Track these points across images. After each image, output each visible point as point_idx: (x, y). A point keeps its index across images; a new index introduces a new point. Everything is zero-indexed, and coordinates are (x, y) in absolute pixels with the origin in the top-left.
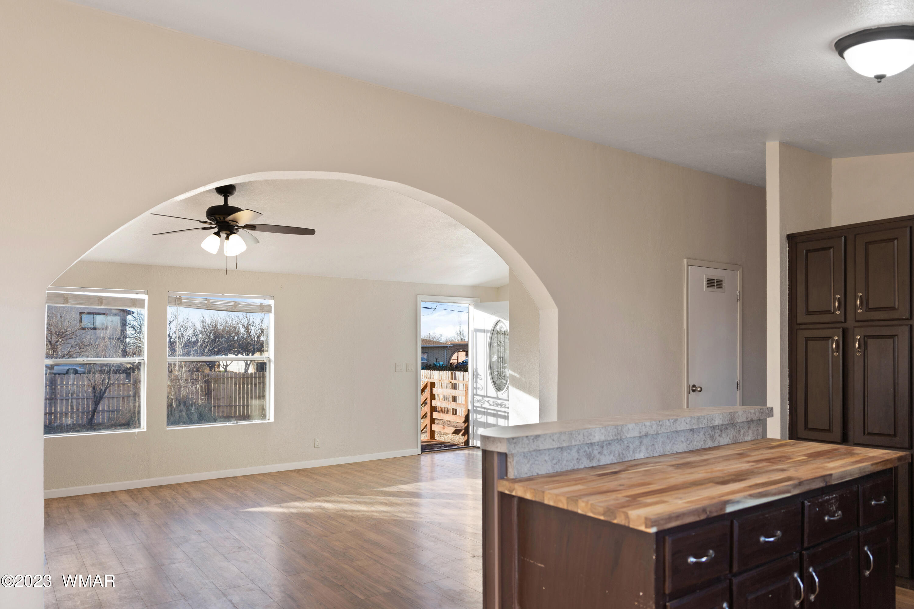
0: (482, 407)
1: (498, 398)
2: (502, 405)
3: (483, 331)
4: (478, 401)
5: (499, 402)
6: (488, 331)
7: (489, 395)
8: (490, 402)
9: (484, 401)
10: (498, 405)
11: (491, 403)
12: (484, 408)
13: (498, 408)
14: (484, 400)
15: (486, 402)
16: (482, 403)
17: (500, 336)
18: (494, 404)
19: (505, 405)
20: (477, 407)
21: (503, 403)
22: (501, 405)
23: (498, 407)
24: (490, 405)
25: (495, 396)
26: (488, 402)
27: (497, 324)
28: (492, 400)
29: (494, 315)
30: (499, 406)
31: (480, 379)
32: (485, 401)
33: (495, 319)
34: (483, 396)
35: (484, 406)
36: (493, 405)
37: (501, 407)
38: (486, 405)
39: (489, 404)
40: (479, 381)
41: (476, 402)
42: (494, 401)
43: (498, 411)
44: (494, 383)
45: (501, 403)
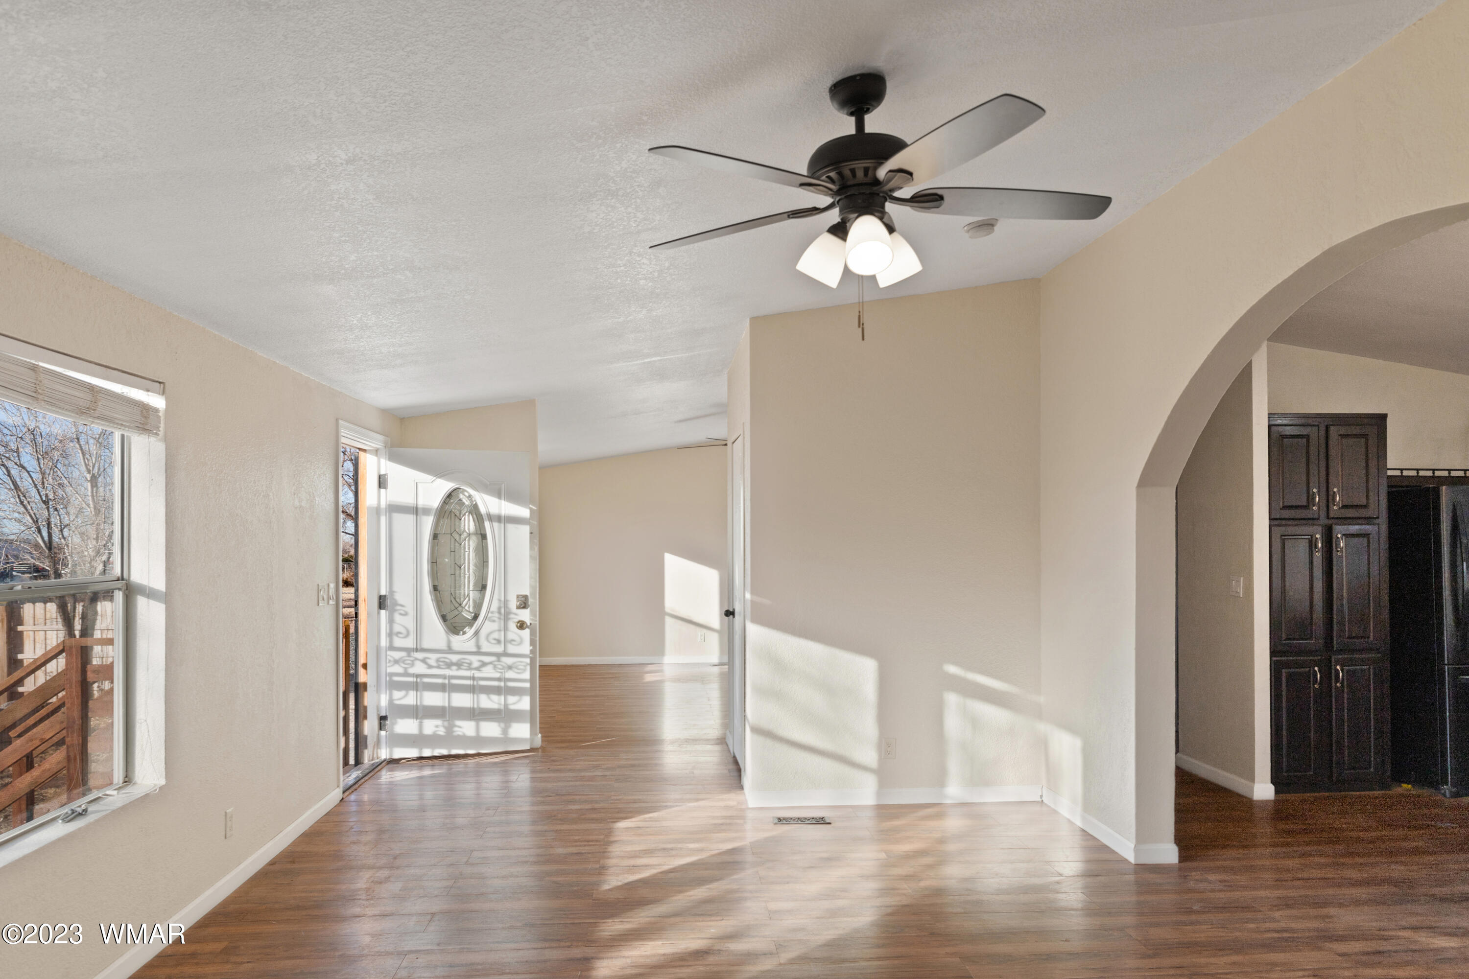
0: (406, 674)
1: (450, 650)
2: (462, 665)
3: (415, 511)
4: (396, 662)
5: (454, 658)
6: (426, 511)
7: (426, 645)
8: (429, 661)
9: (413, 661)
10: (449, 665)
11: (432, 662)
12: (413, 675)
13: (453, 672)
14: (412, 659)
15: (418, 663)
16: (408, 664)
17: (457, 520)
18: (441, 664)
19: (470, 664)
20: (391, 675)
21: (464, 659)
22: (459, 665)
23: (451, 670)
24: (430, 667)
25: (443, 645)
26: (424, 661)
27: (449, 496)
28: (433, 658)
29: (440, 477)
30: (454, 668)
31: (401, 614)
32: (416, 659)
33: (444, 486)
34: (408, 651)
35: (411, 671)
36: (438, 667)
37: (457, 670)
38: (419, 668)
39: (425, 666)
40: (397, 617)
41: (392, 663)
42: (440, 658)
43: (451, 677)
44: (444, 618)
45: (459, 660)
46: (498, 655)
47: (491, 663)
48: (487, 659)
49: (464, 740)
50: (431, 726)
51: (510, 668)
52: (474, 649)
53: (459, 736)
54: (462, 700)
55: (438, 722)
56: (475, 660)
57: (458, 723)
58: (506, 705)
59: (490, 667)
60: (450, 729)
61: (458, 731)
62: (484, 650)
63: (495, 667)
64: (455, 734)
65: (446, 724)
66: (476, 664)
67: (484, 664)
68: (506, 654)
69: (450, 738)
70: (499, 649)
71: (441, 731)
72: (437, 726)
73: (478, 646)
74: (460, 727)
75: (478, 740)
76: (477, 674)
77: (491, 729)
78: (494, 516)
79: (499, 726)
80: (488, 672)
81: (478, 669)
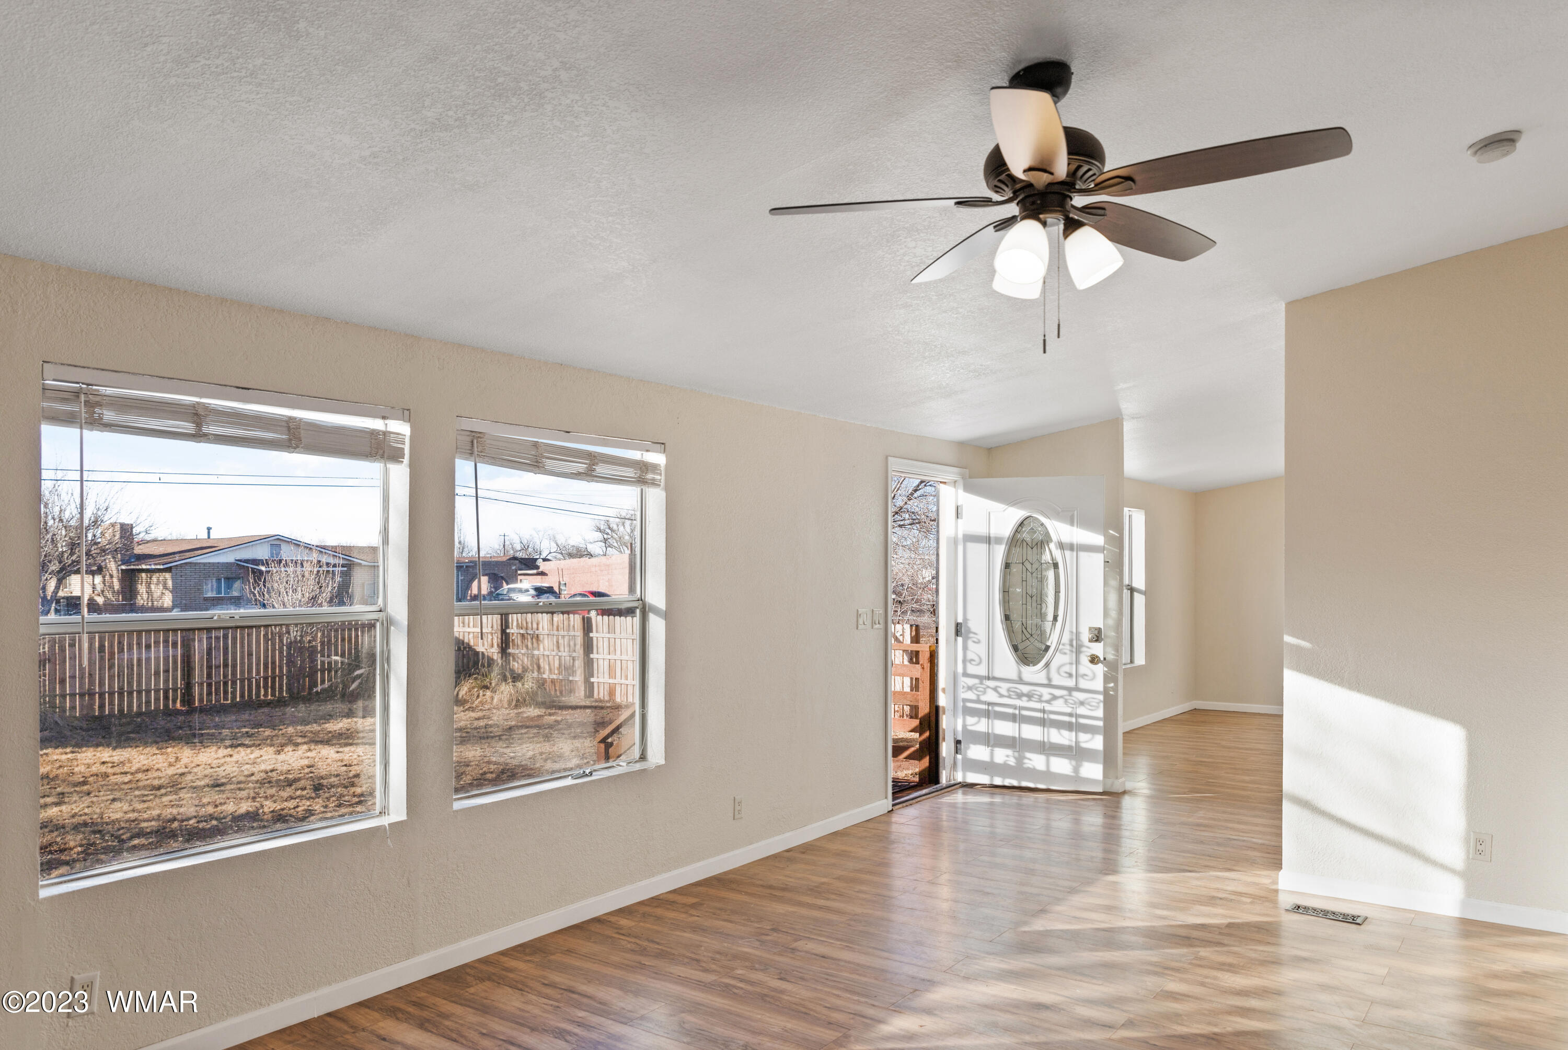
0: (978, 701)
1: (1021, 681)
2: (1032, 697)
3: (988, 540)
4: (970, 688)
5: (1025, 689)
6: (998, 540)
7: (997, 674)
8: (999, 690)
9: (985, 689)
10: (1020, 696)
11: (1004, 692)
12: (985, 703)
13: (1024, 703)
14: (984, 686)
15: (989, 690)
16: (981, 691)
17: (1030, 550)
18: (1012, 693)
19: (1041, 696)
20: (965, 700)
21: (1035, 690)
22: (1029, 696)
23: (1022, 700)
24: (1001, 696)
25: (1014, 675)
26: (995, 689)
27: (1022, 524)
28: (1004, 687)
29: (1012, 506)
30: (1025, 699)
31: (974, 642)
32: (988, 687)
33: (1016, 514)
34: (980, 678)
35: (983, 698)
36: (1009, 697)
37: (1028, 701)
38: (991, 697)
39: (996, 694)
40: (970, 644)
41: (965, 689)
42: (1010, 688)
43: (1021, 708)
44: (1015, 648)
45: (1030, 692)
46: (1070, 689)
47: (1061, 697)
48: (1058, 692)
49: (1033, 773)
50: (1002, 755)
51: (1082, 703)
52: (1045, 682)
53: (1029, 768)
54: (1032, 732)
55: (1009, 752)
56: (1046, 693)
57: (1028, 755)
58: (1077, 742)
59: (1061, 701)
60: (1020, 760)
61: (1028, 764)
62: (1054, 682)
63: (1066, 701)
64: (1025, 766)
65: (1016, 754)
66: (1046, 697)
67: (1055, 698)
68: (1077, 689)
69: (1019, 769)
70: (1071, 683)
71: (1012, 762)
72: (1007, 756)
73: (1049, 679)
74: (1030, 759)
75: (1048, 774)
76: (1048, 707)
77: (1062, 766)
78: (1067, 544)
79: (1071, 763)
80: (1059, 706)
81: (1048, 702)
